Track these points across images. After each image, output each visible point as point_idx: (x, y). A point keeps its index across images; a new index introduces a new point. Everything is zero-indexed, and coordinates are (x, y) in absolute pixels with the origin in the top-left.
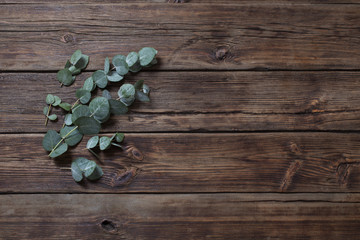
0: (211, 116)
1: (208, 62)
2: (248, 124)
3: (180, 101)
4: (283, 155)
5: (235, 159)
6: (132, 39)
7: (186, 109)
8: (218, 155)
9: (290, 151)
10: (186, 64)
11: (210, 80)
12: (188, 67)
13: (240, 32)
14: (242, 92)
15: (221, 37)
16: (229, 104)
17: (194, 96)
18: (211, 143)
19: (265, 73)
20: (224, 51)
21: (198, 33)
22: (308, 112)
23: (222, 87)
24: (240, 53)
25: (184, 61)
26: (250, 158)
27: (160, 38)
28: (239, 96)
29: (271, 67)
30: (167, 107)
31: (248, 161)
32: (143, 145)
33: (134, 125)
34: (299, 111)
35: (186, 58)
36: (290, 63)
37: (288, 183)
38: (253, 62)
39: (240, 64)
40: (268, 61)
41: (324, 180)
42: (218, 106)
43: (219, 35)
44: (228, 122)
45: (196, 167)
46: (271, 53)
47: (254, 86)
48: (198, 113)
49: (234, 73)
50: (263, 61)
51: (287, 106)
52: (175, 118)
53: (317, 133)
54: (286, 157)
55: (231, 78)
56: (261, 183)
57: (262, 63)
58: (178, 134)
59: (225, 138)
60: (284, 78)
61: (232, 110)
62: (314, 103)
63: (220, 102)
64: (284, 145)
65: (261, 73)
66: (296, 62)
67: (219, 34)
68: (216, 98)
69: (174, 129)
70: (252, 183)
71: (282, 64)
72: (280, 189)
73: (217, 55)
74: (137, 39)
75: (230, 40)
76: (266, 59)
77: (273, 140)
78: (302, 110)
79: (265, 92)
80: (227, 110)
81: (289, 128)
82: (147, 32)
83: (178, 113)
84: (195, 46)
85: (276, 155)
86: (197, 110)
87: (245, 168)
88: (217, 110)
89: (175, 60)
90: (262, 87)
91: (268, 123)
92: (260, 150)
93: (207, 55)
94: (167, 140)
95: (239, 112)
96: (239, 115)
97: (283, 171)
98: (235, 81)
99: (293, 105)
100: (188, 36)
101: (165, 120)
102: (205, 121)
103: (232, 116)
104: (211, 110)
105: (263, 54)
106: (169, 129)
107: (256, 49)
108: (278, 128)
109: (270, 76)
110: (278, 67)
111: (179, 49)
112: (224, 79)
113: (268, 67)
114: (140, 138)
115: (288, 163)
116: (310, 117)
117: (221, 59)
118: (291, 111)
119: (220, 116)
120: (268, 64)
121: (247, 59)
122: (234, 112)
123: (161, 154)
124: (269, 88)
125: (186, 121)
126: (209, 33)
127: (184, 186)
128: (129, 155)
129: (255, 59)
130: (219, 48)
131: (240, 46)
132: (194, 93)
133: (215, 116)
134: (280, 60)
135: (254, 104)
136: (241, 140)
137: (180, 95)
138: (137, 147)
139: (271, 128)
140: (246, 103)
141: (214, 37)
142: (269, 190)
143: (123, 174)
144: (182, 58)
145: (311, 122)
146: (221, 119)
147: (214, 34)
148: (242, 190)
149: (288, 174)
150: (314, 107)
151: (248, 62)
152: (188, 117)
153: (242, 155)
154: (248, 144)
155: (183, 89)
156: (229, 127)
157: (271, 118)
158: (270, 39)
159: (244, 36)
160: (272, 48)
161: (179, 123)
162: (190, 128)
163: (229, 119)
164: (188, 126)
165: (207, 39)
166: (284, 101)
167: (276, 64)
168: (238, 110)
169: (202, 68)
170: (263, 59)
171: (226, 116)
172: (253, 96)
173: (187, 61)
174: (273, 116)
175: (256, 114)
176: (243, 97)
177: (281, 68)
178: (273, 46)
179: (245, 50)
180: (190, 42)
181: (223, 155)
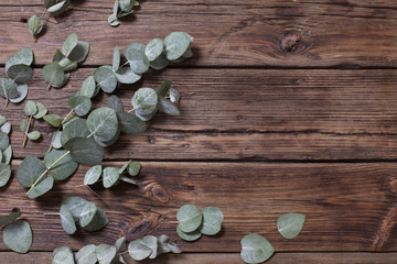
0: (272, 137)
1: (269, 54)
2: (328, 150)
3: (226, 114)
4: (379, 197)
5: (307, 202)
6: (155, 19)
7: (236, 127)
8: (281, 196)
9: (389, 190)
10: (237, 57)
11: (273, 83)
12: (239, 62)
13: (319, 9)
14: (320, 101)
15: (290, 17)
16: (299, 119)
17: (247, 107)
18: (272, 178)
19: (354, 72)
20: (294, 38)
21: (256, 11)
23: (291, 92)
24: (319, 41)
25: (233, 53)
26: (330, 200)
27: (197, 18)
28: (316, 108)
29: (365, 63)
30: (206, 121)
31: (326, 205)
32: (170, 180)
33: (156, 149)
35: (236, 49)
36: (393, 56)
37: (384, 239)
38: (338, 56)
39: (318, 58)
40: (361, 54)
42: (283, 122)
43: (286, 14)
44: (299, 146)
45: (247, 214)
46: (365, 41)
47: (338, 92)
48: (253, 132)
49: (308, 72)
50: (352, 54)
51: (387, 123)
52: (218, 139)
54: (383, 199)
55: (304, 79)
56: (345, 238)
57: (350, 57)
58: (222, 164)
59: (292, 170)
60: (384, 81)
61: (305, 128)
63: (286, 115)
64: (381, 181)
65: (349, 72)
67: (287, 12)
68: (281, 110)
69: (216, 156)
70: (331, 238)
71: (381, 58)
72: (373, 247)
73: (284, 44)
74: (163, 18)
75: (303, 21)
76: (357, 50)
77: (365, 174)
79: (354, 102)
80: (297, 128)
81: (388, 157)
82: (178, 8)
83: (223, 132)
84: (249, 29)
85: (368, 196)
86: (251, 127)
87: (322, 215)
88: (282, 128)
89: (219, 52)
90: (350, 94)
91: (357, 149)
92: (345, 189)
93: (268, 44)
94: (205, 174)
95: (315, 131)
96: (314, 136)
97: (377, 220)
98: (310, 85)
100: (241, 14)
101: (203, 143)
102: (264, 144)
103: (304, 137)
104: (272, 128)
105: (352, 43)
106: (208, 156)
107: (343, 36)
108: (372, 155)
109: (363, 77)
110: (375, 64)
111: (225, 35)
112: (294, 81)
113: (359, 62)
114: (164, 169)
115: (384, 209)
117: (289, 50)
118: (392, 130)
119: (287, 137)
120: (361, 58)
121: (329, 51)
122: (306, 132)
123: (196, 194)
124: (361, 96)
125: (234, 144)
126: (272, 11)
128: (147, 195)
129: (341, 51)
130: (287, 33)
131: (319, 30)
132: (248, 102)
133: (278, 137)
134: (377, 51)
135: (337, 119)
136: (316, 173)
137: (226, 104)
138: (160, 183)
139: (362, 155)
140: (326, 118)
141: (280, 16)
142: (357, 248)
143: (137, 224)
144: (231, 48)
146: (287, 142)
147: (280, 12)
148: (316, 249)
149: (385, 225)
151: (330, 56)
152: (237, 137)
153: (317, 196)
154: (327, 181)
155: (232, 95)
156: (298, 154)
157: (363, 141)
158: (364, 20)
159: (324, 14)
160: (367, 33)
161: (224, 147)
162: (240, 154)
163: (300, 141)
164: (238, 152)
165: (269, 19)
166: (382, 116)
167: (371, 58)
168: (313, 128)
169: (260, 64)
170: (352, 50)
171: (294, 138)
172: (336, 108)
173: (238, 53)
174: (366, 138)
175: (339, 134)
176: (321, 108)
177: (380, 64)
178: (368, 30)
179: (326, 36)
180: (243, 24)
181: (289, 195)
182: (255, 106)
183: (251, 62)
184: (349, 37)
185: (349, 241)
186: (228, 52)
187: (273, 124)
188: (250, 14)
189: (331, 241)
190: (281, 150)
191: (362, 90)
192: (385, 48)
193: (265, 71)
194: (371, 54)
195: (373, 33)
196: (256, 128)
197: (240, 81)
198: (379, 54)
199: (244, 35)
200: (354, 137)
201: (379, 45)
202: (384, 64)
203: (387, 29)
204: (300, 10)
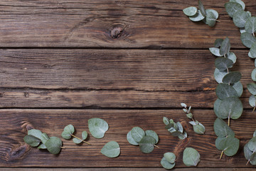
0: (104, 93)
1: (103, 40)
2: (139, 101)
3: (74, 78)
6: (32, 17)
7: (80, 86)
10: (82, 41)
11: (105, 58)
12: (83, 45)
13: (136, 11)
14: (135, 70)
15: (118, 16)
16: (121, 81)
17: (88, 73)
19: (158, 51)
20: (119, 30)
21: (95, 12)
22: (199, 90)
23: (116, 64)
24: (135, 31)
25: (80, 39)
27: (58, 16)
28: (132, 74)
29: (165, 45)
30: (62, 83)
32: (37, 120)
33: (29, 101)
34: (190, 89)
35: (82, 36)
36: (184, 41)
38: (147, 41)
39: (134, 42)
40: (162, 39)
41: (212, 156)
42: (111, 83)
43: (115, 14)
44: (121, 98)
46: (166, 31)
47: (147, 64)
48: (92, 89)
49: (128, 51)
50: (157, 40)
51: (179, 84)
52: (68, 94)
53: (207, 111)
55: (125, 56)
56: (150, 158)
57: (155, 41)
58: (71, 110)
59: (116, 114)
60: (178, 57)
61: (125, 87)
62: (205, 81)
63: (112, 79)
65: (154, 51)
66: (189, 41)
67: (115, 13)
68: (109, 75)
69: (67, 105)
70: (140, 158)
71: (176, 42)
73: (113, 33)
74: (37, 17)
75: (126, 18)
76: (160, 37)
78: (194, 88)
79: (157, 70)
80: (120, 87)
82: (47, 11)
83: (72, 90)
84: (91, 24)
85: (166, 132)
86: (90, 87)
88: (110, 87)
89: (71, 38)
90: (154, 65)
91: (159, 101)
92: (150, 127)
93: (103, 33)
94: (60, 117)
95: (132, 89)
96: (131, 93)
97: (171, 147)
98: (129, 59)
99: (185, 83)
100: (86, 14)
101: (59, 97)
102: (98, 98)
103: (124, 93)
104: (104, 87)
105: (158, 33)
106: (62, 105)
107: (151, 28)
108: (168, 105)
109: (164, 55)
110: (172, 46)
111: (75, 27)
112: (119, 57)
113: (161, 45)
114: (34, 114)
115: (177, 139)
116: (201, 95)
117: (116, 37)
118: (183, 88)
119: (113, 93)
120: (162, 42)
121: (142, 38)
122: (126, 90)
123: (54, 130)
124: (162, 66)
125: (79, 98)
126: (105, 12)
127: (74, 161)
128: (23, 130)
129: (150, 37)
130: (115, 26)
131: (136, 24)
132: (88, 70)
133: (107, 93)
134: (173, 38)
135: (146, 81)
136: (131, 116)
137: (74, 72)
138: (31, 123)
139: (162, 105)
140: (139, 81)
141: (111, 16)
143: (17, 149)
144: (79, 36)
145: (202, 100)
146: (113, 96)
147: (111, 12)
148: (131, 166)
149: (176, 150)
150: (205, 85)
151: (141, 42)
152: (81, 93)
154: (138, 121)
155: (78, 66)
156: (120, 104)
157: (163, 96)
158: (165, 18)
159: (139, 14)
160: (167, 26)
161: (72, 99)
162: (83, 104)
163: (121, 96)
164: (81, 102)
165: (104, 17)
166: (175, 79)
167: (169, 42)
168: (131, 87)
169: (97, 46)
170: (156, 37)
171: (118, 93)
172: (146, 74)
173: (83, 39)
174: (165, 94)
175: (148, 91)
176: (136, 74)
177: (175, 46)
178: (168, 24)
179: (140, 28)
180: (87, 20)
181: (114, 131)
182: (93, 73)
183: (91, 45)
184: (155, 29)
185: (152, 161)
186: (76, 38)
187: (105, 84)
188: (92, 14)
189: (140, 160)
190: (109, 101)
191: (163, 62)
192: (178, 36)
193: (100, 50)
194: (169, 40)
195: (171, 26)
196: (93, 87)
197: (84, 57)
198: (174, 40)
199: (88, 27)
200: (157, 93)
201: (174, 34)
202: (178, 46)
203: (180, 24)
204: (124, 12)
